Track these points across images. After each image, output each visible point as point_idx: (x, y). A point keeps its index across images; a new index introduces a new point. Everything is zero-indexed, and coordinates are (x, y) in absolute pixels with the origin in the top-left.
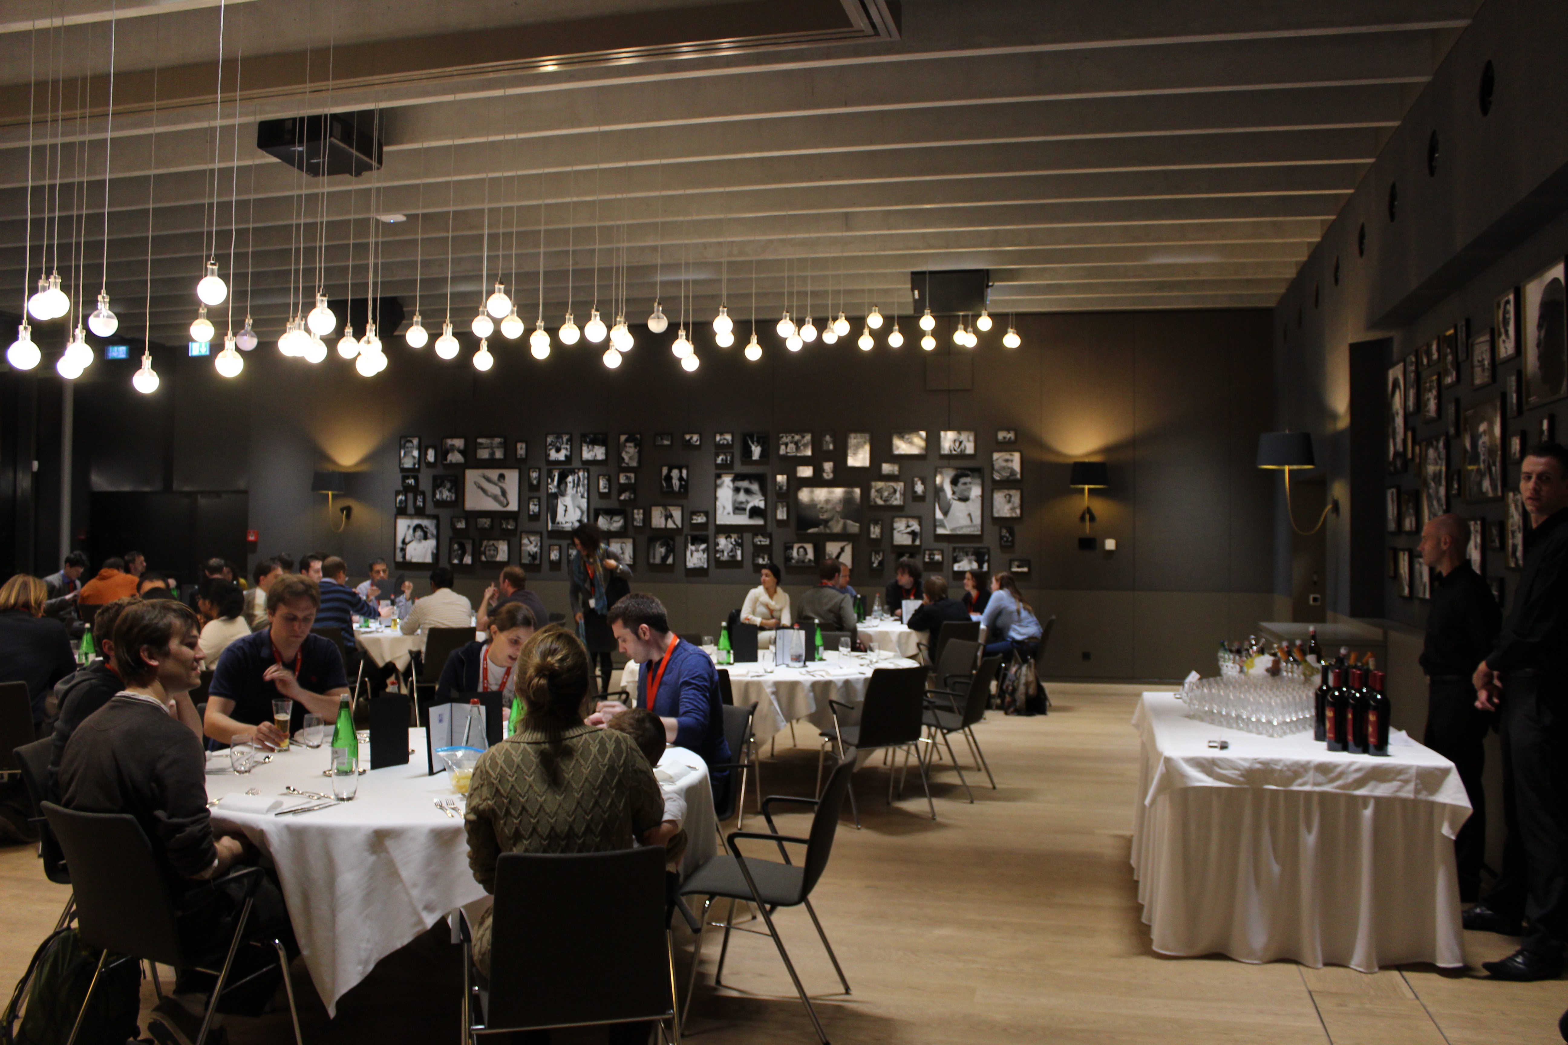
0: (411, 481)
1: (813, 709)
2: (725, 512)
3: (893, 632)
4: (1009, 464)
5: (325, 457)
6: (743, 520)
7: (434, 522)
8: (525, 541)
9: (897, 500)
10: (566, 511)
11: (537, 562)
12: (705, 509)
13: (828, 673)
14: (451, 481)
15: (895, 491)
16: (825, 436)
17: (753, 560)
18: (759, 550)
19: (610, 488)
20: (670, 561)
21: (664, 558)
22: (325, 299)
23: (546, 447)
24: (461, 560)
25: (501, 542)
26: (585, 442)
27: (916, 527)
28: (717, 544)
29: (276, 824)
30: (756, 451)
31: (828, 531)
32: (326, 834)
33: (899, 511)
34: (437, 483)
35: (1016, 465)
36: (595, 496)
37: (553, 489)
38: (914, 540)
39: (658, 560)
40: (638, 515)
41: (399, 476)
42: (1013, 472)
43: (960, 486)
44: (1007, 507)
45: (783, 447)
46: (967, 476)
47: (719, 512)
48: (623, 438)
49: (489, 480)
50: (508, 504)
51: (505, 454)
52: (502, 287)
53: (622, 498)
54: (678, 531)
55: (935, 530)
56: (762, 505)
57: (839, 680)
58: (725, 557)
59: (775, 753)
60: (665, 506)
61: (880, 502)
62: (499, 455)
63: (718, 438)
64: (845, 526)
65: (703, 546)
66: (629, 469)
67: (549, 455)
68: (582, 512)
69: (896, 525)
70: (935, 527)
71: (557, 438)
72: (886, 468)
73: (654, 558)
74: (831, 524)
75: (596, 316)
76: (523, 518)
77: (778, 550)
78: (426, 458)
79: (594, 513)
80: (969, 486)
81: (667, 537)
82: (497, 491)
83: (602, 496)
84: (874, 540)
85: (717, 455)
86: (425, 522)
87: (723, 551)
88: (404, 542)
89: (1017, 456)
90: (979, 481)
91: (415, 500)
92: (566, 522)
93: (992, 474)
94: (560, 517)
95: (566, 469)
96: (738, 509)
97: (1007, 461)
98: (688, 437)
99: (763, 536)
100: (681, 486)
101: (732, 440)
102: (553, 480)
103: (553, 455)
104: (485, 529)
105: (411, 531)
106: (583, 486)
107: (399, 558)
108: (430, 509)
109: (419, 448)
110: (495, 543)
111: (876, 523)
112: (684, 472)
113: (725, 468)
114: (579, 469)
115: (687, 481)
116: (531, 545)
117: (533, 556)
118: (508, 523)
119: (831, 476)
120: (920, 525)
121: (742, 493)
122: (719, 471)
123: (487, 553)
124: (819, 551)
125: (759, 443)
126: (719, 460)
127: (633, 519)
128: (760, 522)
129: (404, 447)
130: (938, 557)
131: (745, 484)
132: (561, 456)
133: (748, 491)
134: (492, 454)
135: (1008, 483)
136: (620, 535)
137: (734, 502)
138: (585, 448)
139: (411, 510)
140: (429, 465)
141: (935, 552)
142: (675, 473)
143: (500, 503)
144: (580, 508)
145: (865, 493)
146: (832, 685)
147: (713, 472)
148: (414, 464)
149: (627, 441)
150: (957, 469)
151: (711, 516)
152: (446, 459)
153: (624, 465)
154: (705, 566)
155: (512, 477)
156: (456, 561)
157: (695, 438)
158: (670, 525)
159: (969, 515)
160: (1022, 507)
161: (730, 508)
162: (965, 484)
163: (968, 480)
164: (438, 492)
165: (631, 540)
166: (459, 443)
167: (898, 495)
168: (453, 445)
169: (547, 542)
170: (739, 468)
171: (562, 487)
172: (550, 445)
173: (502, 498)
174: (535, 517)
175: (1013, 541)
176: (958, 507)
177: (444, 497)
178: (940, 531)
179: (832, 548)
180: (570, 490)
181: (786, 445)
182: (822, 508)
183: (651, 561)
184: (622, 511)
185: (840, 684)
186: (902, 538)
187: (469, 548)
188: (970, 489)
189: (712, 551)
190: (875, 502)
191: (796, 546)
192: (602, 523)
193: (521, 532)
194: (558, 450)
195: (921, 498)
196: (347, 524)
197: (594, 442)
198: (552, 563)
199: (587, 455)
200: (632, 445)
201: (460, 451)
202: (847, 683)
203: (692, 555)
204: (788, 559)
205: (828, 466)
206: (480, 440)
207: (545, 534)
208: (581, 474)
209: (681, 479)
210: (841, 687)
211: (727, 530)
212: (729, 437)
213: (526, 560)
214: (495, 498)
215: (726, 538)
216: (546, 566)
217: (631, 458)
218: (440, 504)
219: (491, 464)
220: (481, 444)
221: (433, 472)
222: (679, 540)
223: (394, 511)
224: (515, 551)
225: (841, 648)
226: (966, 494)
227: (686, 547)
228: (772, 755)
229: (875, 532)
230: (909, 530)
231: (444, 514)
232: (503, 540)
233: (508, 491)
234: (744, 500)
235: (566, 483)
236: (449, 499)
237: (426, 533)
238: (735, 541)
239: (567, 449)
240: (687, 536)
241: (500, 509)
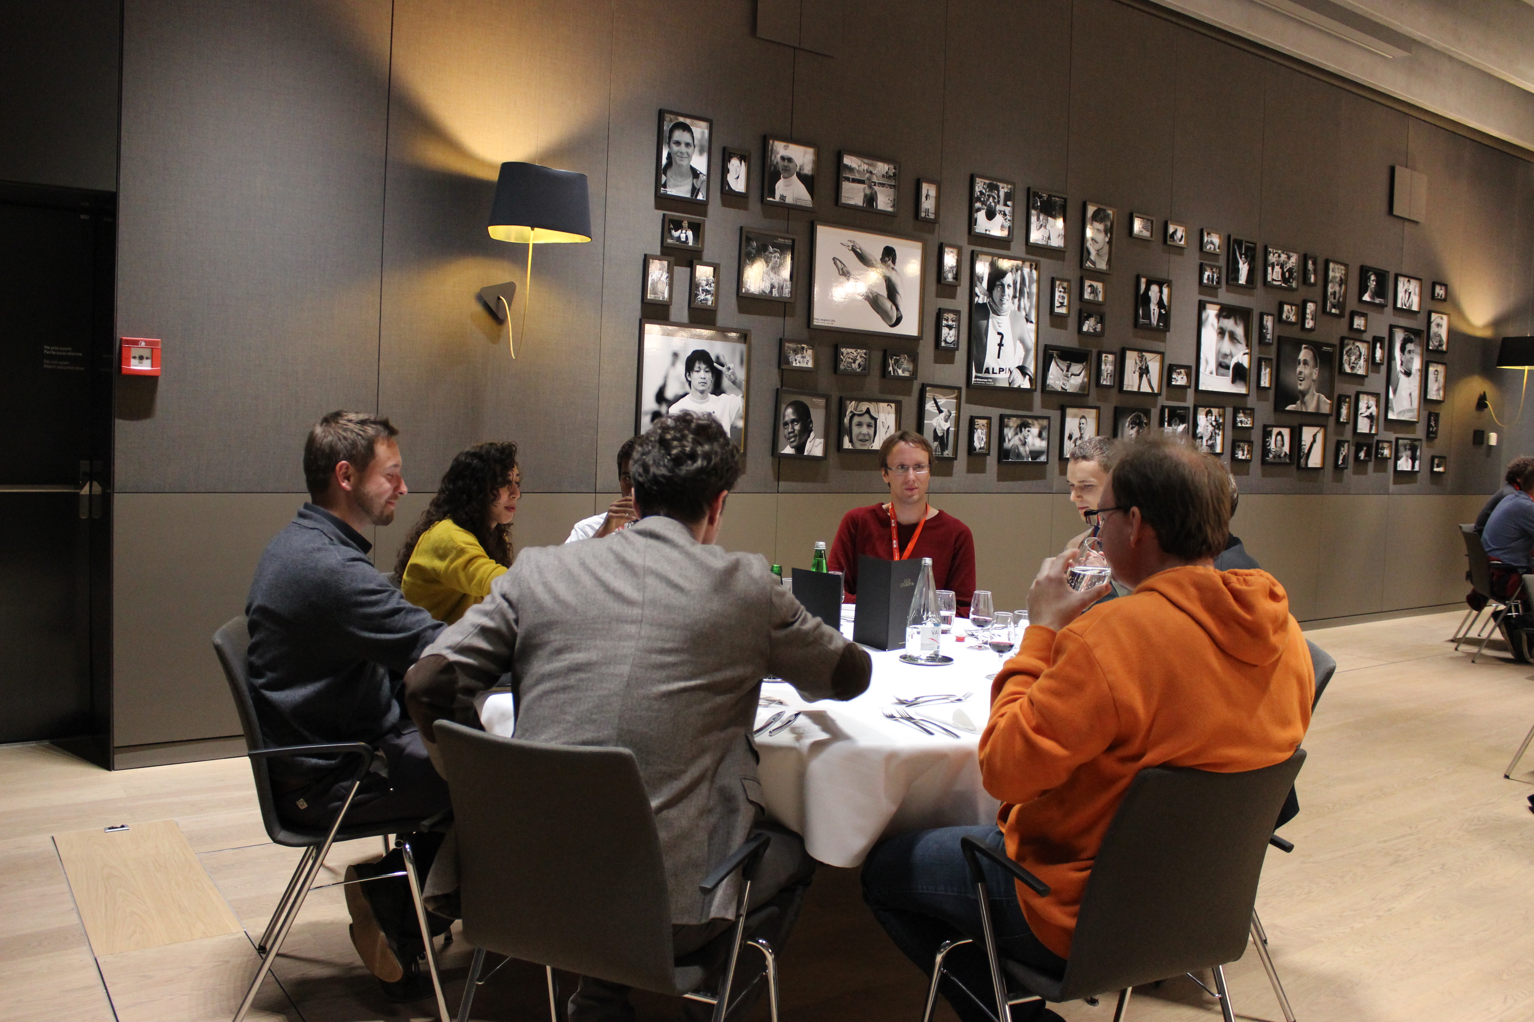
0: (686, 235)
2: (1207, 371)
4: (1440, 331)
6: (1224, 385)
8: (930, 406)
9: (1361, 368)
10: (1000, 345)
11: (948, 453)
14: (781, 248)
15: (1360, 355)
16: (1308, 261)
23: (972, 202)
24: (800, 448)
25: (883, 405)
26: (1035, 208)
27: (1374, 409)
28: (1197, 425)
30: (1243, 271)
31: (1305, 409)
34: (749, 250)
35: (1444, 333)
36: (1045, 320)
37: (980, 295)
38: (1370, 429)
40: (1108, 366)
41: (652, 215)
42: (1441, 342)
43: (1407, 356)
44: (1436, 387)
46: (1412, 341)
47: (1202, 369)
48: (1089, 210)
49: (863, 257)
50: (899, 320)
51: (896, 204)
54: (1152, 398)
55: (1386, 414)
56: (1245, 361)
60: (1140, 351)
61: (1348, 370)
62: (884, 202)
64: (1318, 403)
65: (1180, 428)
66: (1095, 274)
67: (976, 222)
68: (1027, 351)
69: (1360, 405)
70: (1386, 410)
71: (991, 187)
72: (1356, 320)
74: (1305, 399)
76: (928, 355)
78: (724, 179)
79: (1044, 354)
80: (1412, 355)
81: (1142, 410)
82: (879, 286)
84: (1341, 424)
86: (718, 348)
87: (1201, 438)
88: (660, 397)
89: (1445, 321)
90: (1419, 350)
92: (1001, 370)
93: (1428, 342)
94: (990, 360)
95: (1001, 257)
96: (1220, 366)
97: (1438, 326)
100: (1160, 316)
102: (980, 277)
103: (983, 224)
105: (681, 367)
106: (1030, 296)
108: (728, 313)
109: (710, 151)
110: (872, 407)
111: (1344, 401)
112: (1165, 290)
115: (1167, 309)
116: (940, 416)
117: (944, 441)
119: (1312, 324)
120: (1377, 406)
121: (1226, 338)
123: (856, 430)
125: (1247, 257)
127: (1098, 373)
128: (1240, 389)
129: (669, 140)
130: (1386, 452)
131: (1228, 324)
132: (996, 228)
133: (1233, 337)
134: (871, 199)
135: (1438, 356)
136: (1078, 401)
137: (1217, 353)
139: (680, 310)
140: (731, 198)
141: (1385, 445)
142: (1154, 292)
143: (886, 315)
144: (1022, 341)
147: (1199, 296)
148: (695, 191)
149: (1095, 217)
150: (1405, 330)
151: (1193, 375)
152: (774, 193)
153: (1088, 264)
155: (909, 259)
156: (788, 450)
158: (1145, 388)
159: (1410, 395)
160: (1444, 388)
161: (1213, 365)
162: (1410, 352)
163: (1411, 347)
164: (749, 272)
165: (1093, 412)
166: (805, 157)
167: (1362, 362)
168: (791, 160)
170: (1224, 296)
171: (996, 293)
172: (978, 199)
173: (888, 304)
175: (1436, 432)
176: (1402, 384)
177: (764, 285)
178: (1390, 416)
180: (1009, 304)
182: (1301, 373)
184: (1084, 353)
186: (1363, 425)
187: (818, 417)
188: (1413, 360)
189: (1191, 436)
190: (1345, 370)
191: (1274, 432)
192: (1056, 377)
193: (922, 386)
194: (992, 215)
195: (1378, 368)
200: (1100, 226)
201: (802, 178)
204: (1267, 452)
205: (1310, 308)
206: (848, 161)
207: (964, 394)
208: (1027, 271)
209: (1160, 303)
211: (1209, 401)
214: (876, 302)
215: (1205, 415)
216: (963, 462)
217: (1098, 252)
218: (753, 303)
219: (868, 219)
220: (850, 169)
223: (639, 309)
226: (1411, 366)
229: (1343, 413)
230: (1368, 412)
231: (765, 330)
232: (890, 401)
233: (900, 289)
234: (1228, 352)
235: (1003, 285)
236: (775, 293)
237: (717, 376)
238: (1216, 420)
239: (1005, 215)
240: (1163, 408)
241: (884, 328)
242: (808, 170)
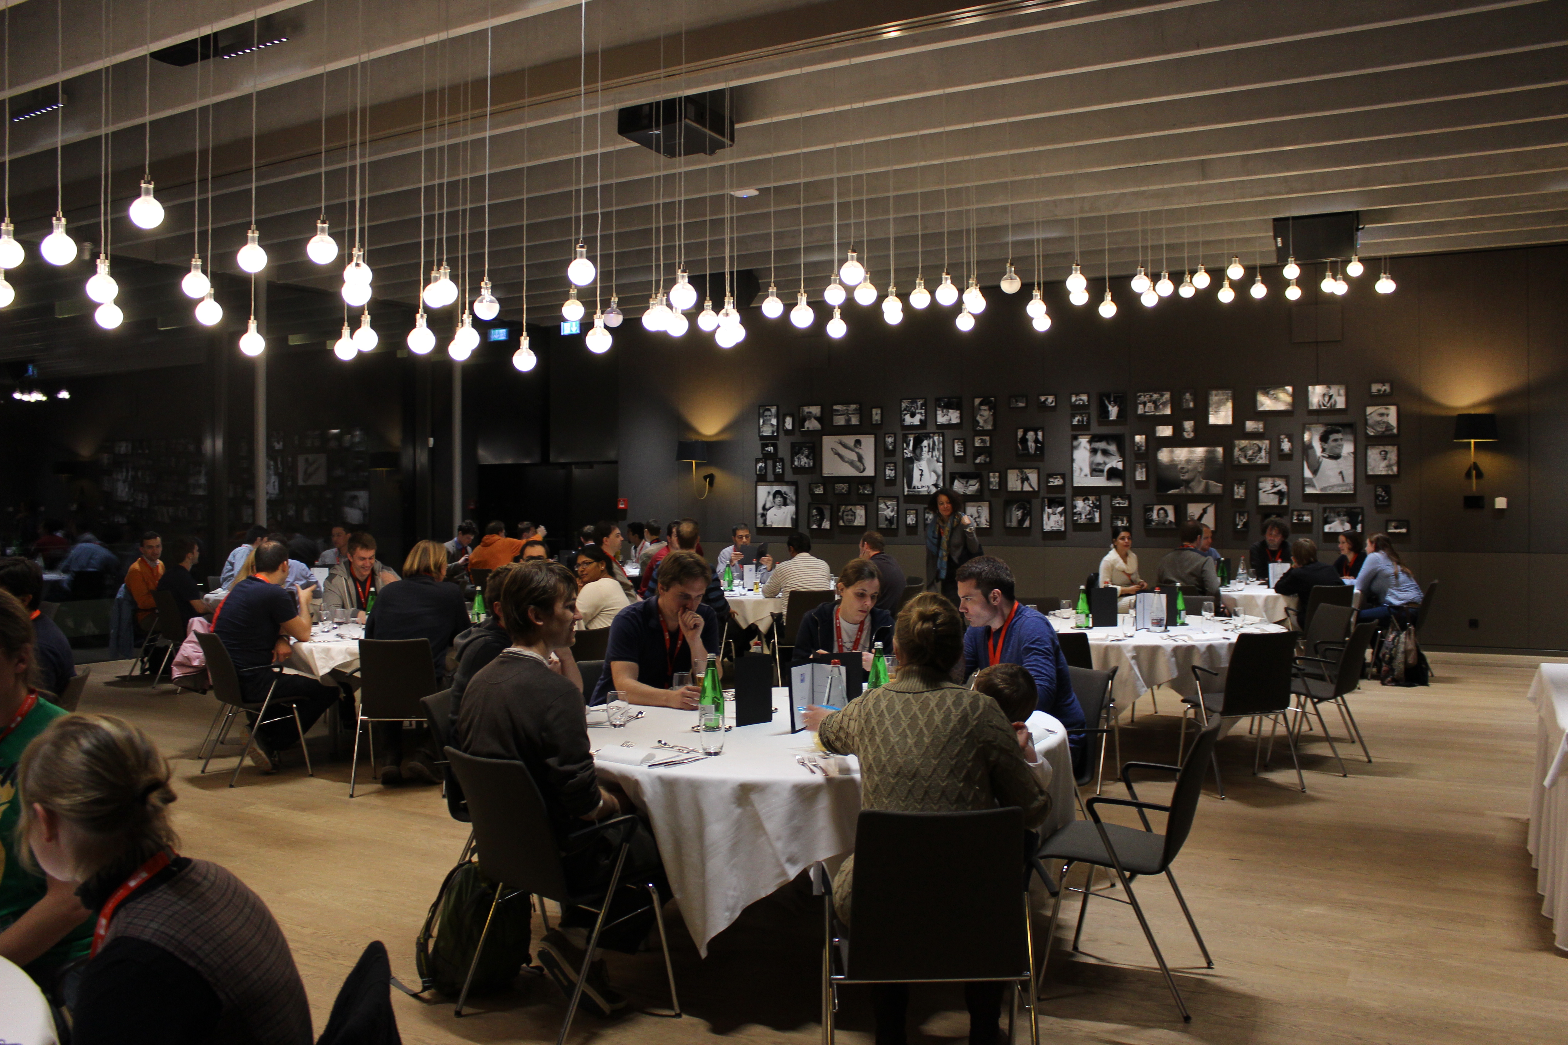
0: (770, 449)
1: (1175, 675)
2: (1083, 474)
3: (1259, 597)
4: (1385, 419)
5: (689, 428)
6: (1101, 481)
7: (793, 488)
8: (882, 506)
9: (1262, 459)
10: (921, 475)
11: (894, 526)
12: (1062, 471)
13: (1190, 638)
14: (808, 448)
15: (1260, 450)
16: (1184, 394)
17: (1112, 523)
18: (1118, 512)
19: (965, 452)
20: (1027, 524)
21: (1021, 521)
22: (686, 274)
23: (901, 412)
24: (820, 525)
26: (940, 407)
27: (1283, 487)
28: (1075, 507)
29: (648, 775)
30: (1113, 411)
31: (1189, 492)
32: (695, 786)
33: (1264, 470)
34: (796, 450)
35: (1392, 420)
36: (950, 460)
37: (908, 453)
38: (1281, 501)
39: (1014, 524)
40: (994, 478)
41: (758, 444)
42: (1388, 427)
43: (1331, 443)
44: (1383, 464)
45: (1141, 406)
46: (1338, 432)
47: (1076, 474)
48: (977, 401)
49: (845, 446)
50: (864, 470)
51: (861, 420)
52: (855, 254)
53: (977, 461)
54: (1034, 494)
55: (1304, 490)
56: (1120, 466)
57: (1202, 645)
58: (1083, 520)
59: (1135, 720)
60: (1020, 469)
61: (1244, 461)
62: (855, 421)
63: (1074, 399)
64: (1207, 486)
65: (1060, 509)
66: (984, 433)
67: (904, 420)
68: (938, 476)
69: (1261, 485)
70: (1304, 486)
71: (912, 403)
72: (1250, 425)
73: (1011, 521)
74: (1192, 484)
75: (946, 279)
76: (880, 484)
77: (1137, 512)
78: (784, 426)
79: (950, 477)
80: (1340, 442)
81: (1023, 500)
82: (853, 457)
83: (958, 459)
84: (1238, 500)
85: (1074, 416)
86: (784, 489)
87: (1080, 514)
88: (764, 508)
89: (1393, 410)
90: (1351, 437)
91: (774, 467)
92: (923, 487)
93: (1366, 429)
94: (916, 482)
95: (920, 434)
96: (1096, 470)
97: (1382, 415)
98: (1043, 399)
99: (1122, 498)
100: (1037, 448)
101: (1088, 401)
102: (908, 445)
103: (908, 420)
104: (843, 494)
105: (771, 497)
106: (938, 450)
107: (760, 524)
108: (789, 476)
109: (777, 417)
110: (853, 508)
111: (1240, 483)
112: (1040, 434)
113: (1081, 429)
114: (934, 433)
115: (1042, 443)
116: (887, 510)
117: (890, 521)
118: (864, 489)
119: (1192, 435)
120: (1287, 484)
121: (1099, 454)
122: (1075, 433)
123: (845, 518)
124: (1180, 512)
125: (1116, 403)
126: (1075, 422)
127: (989, 483)
128: (1118, 483)
129: (763, 416)
130: (1307, 518)
131: (1102, 445)
132: (916, 421)
133: (1105, 453)
134: (848, 420)
135: (1383, 439)
136: (976, 498)
137: (1091, 463)
138: (939, 412)
139: (770, 477)
140: (787, 432)
141: (1304, 513)
142: (1031, 435)
143: (857, 469)
144: (935, 472)
145: (1229, 452)
146: (1195, 651)
147: (1070, 433)
148: (773, 432)
149: (981, 404)
150: (1326, 425)
151: (1068, 478)
152: (803, 427)
153: (979, 428)
154: (1063, 529)
155: (868, 443)
156: (815, 526)
157: (1051, 399)
158: (1027, 488)
159: (1341, 473)
160: (1399, 463)
161: (1087, 470)
162: (1336, 440)
163: (1339, 436)
164: (796, 459)
165: (987, 504)
166: (815, 410)
167: (1263, 453)
168: (810, 413)
169: (903, 506)
170: (1096, 429)
171: (918, 451)
172: (905, 410)
173: (858, 464)
174: (892, 482)
175: (1389, 500)
176: (1328, 465)
177: (803, 463)
178: (1309, 490)
179: (1194, 510)
180: (925, 455)
181: (1144, 404)
182: (1183, 468)
183: (1008, 524)
184: (977, 474)
185: (1203, 649)
186: (1268, 498)
187: (827, 513)
188: (1342, 446)
189: (1069, 514)
190: (1239, 462)
191: (1156, 508)
192: (958, 486)
193: (878, 497)
194: (913, 415)
195: (1288, 457)
196: (710, 491)
197: (948, 406)
198: (908, 527)
199: (941, 419)
200: (986, 408)
201: (816, 418)
202: (1210, 648)
203: (1049, 518)
204: (1149, 521)
205: (1188, 425)
206: (835, 407)
207: (901, 499)
208: (936, 438)
209: (1036, 441)
210: (1204, 653)
211: (1085, 492)
212: (1084, 397)
213: (883, 525)
214: (852, 463)
215: (1084, 500)
216: (902, 530)
217: (985, 421)
218: (798, 470)
219: (847, 430)
220: (837, 411)
221: (793, 439)
222: (1036, 502)
223: (755, 478)
224: (872, 515)
225: (1204, 613)
226: (1337, 451)
227: (1043, 510)
228: (1132, 721)
229: (1239, 492)
230: (1275, 490)
231: (803, 480)
232: (861, 505)
233: (864, 457)
234: (1101, 462)
235: (921, 448)
236: (807, 465)
237: (785, 499)
238: (1093, 503)
239: (921, 413)
240: (1043, 498)
241: (857, 474)
242: (818, 415)
